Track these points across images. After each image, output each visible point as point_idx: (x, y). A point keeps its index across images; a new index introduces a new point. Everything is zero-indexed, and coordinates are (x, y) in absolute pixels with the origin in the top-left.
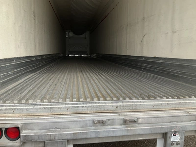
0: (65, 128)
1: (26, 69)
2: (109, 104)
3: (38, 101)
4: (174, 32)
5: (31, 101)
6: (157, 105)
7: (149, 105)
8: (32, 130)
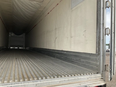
2: (31, 83)
4: (71, 37)
6: (62, 81)
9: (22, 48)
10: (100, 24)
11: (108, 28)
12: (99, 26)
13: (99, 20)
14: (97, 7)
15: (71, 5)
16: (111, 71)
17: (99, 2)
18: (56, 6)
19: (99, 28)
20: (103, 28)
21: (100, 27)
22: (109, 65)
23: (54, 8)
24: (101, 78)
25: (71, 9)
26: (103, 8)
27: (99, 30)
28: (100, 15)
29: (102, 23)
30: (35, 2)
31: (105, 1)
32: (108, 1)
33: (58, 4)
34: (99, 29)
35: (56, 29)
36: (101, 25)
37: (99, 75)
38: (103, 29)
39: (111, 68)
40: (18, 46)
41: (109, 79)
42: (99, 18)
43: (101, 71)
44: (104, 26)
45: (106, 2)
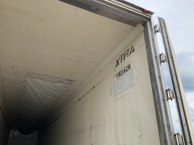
10: (163, 126)
11: (178, 134)
12: (162, 129)
13: (160, 119)
14: (154, 98)
15: (114, 91)
17: (156, 91)
18: (91, 90)
19: (163, 134)
20: (170, 133)
21: (164, 132)
23: (88, 92)
25: (115, 96)
26: (164, 100)
27: (163, 138)
28: (161, 111)
29: (166, 124)
30: (59, 84)
31: (164, 90)
32: (168, 90)
33: (94, 87)
34: (163, 136)
35: (91, 127)
36: (166, 129)
38: (170, 135)
42: (160, 117)
44: (170, 130)
45: (167, 91)
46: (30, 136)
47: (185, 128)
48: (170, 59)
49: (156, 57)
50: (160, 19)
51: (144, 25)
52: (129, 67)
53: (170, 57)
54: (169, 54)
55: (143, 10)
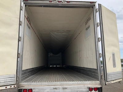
0: (45, 90)
1: (31, 73)
2: (58, 83)
3: (38, 82)
4: (87, 58)
5: (35, 82)
6: (74, 83)
7: (71, 83)
8: (36, 90)
9: (60, 66)
13: (96, 49)
16: (105, 79)
18: (79, 34)
22: (103, 75)
24: (100, 83)
25: (86, 38)
28: (96, 46)
37: (99, 82)
39: (105, 77)
40: (56, 65)
41: (105, 84)
43: (99, 79)
44: (98, 52)
46: (58, 55)
47: (104, 51)
48: (101, 25)
49: (96, 24)
50: (99, 4)
51: (93, 7)
52: (89, 26)
53: (101, 23)
54: (101, 22)
55: (90, 2)
